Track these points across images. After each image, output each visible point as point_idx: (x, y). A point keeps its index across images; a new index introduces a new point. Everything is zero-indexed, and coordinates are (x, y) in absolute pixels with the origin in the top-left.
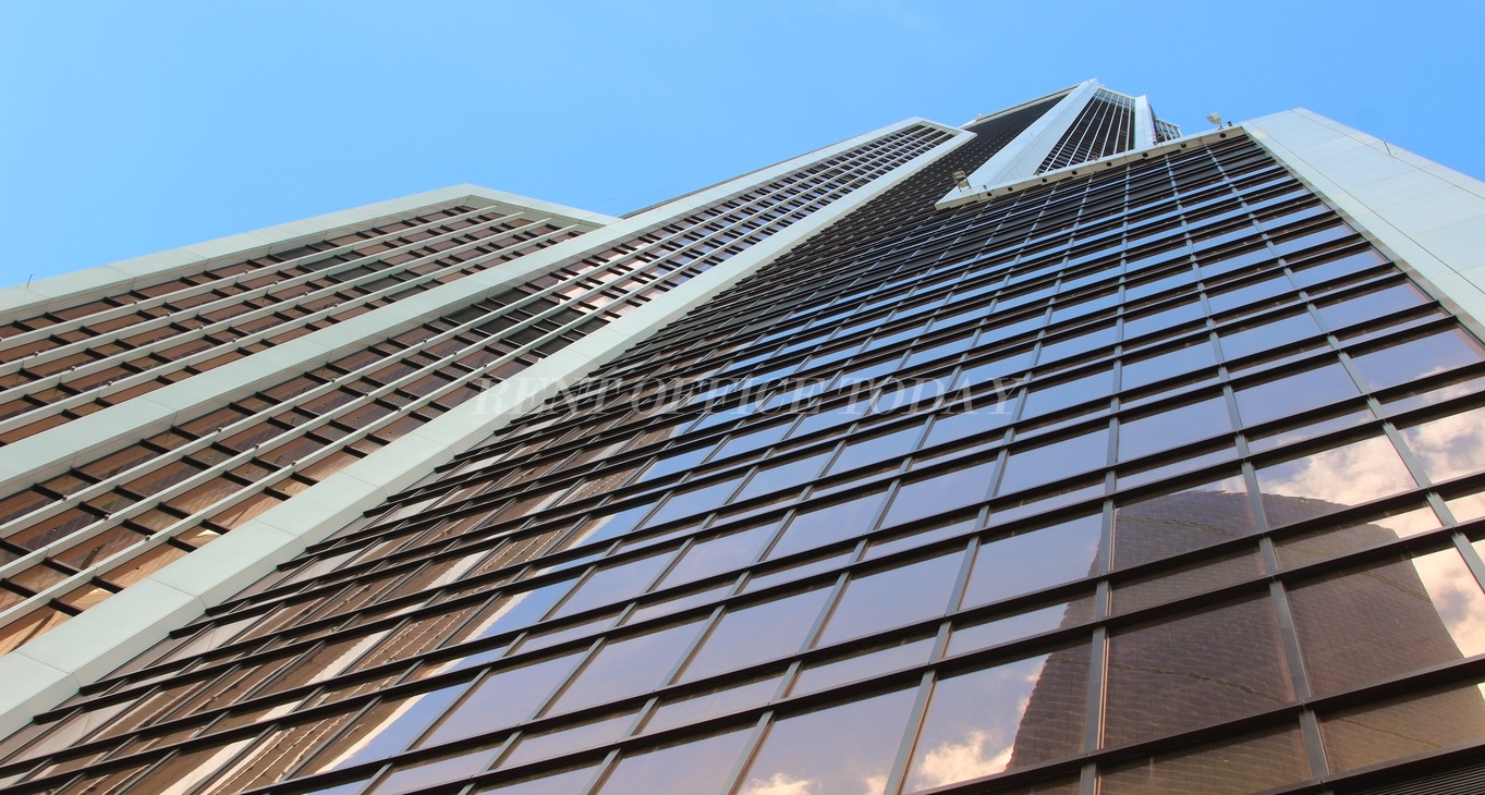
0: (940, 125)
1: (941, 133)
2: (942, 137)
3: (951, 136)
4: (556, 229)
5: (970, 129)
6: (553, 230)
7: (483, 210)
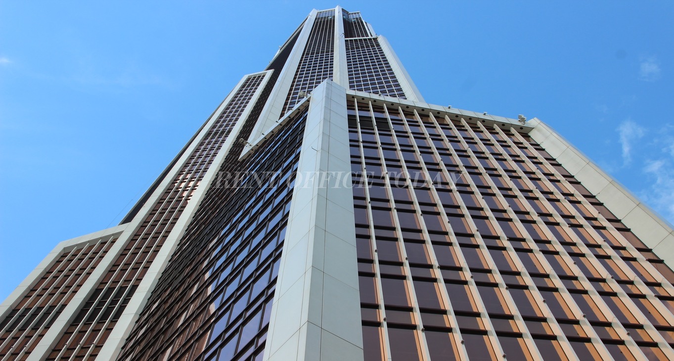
0: (257, 73)
1: (259, 77)
2: (260, 78)
3: (264, 76)
4: (106, 243)
5: (269, 69)
6: (105, 243)
7: (72, 252)
